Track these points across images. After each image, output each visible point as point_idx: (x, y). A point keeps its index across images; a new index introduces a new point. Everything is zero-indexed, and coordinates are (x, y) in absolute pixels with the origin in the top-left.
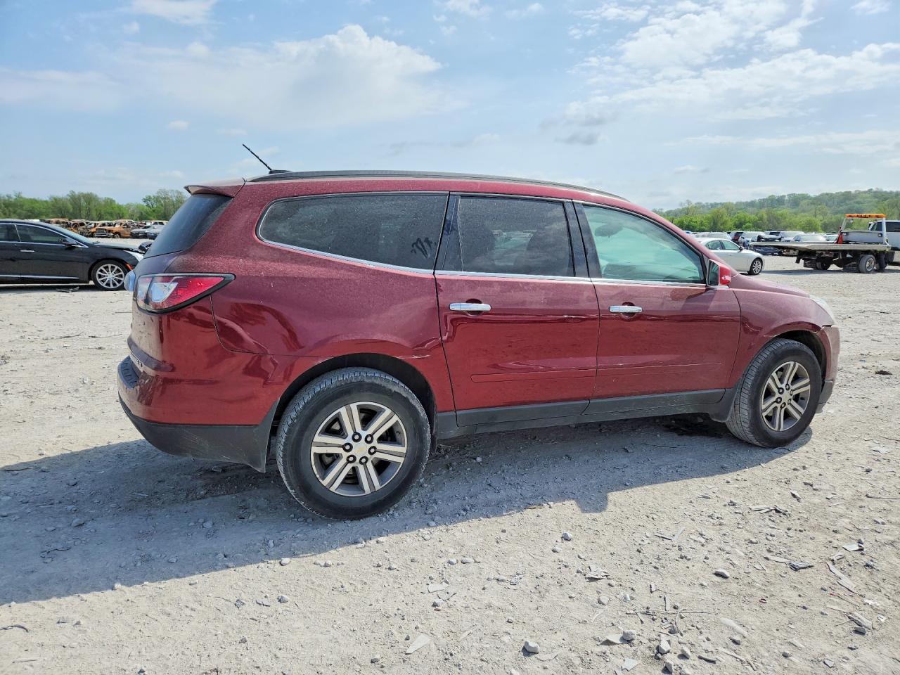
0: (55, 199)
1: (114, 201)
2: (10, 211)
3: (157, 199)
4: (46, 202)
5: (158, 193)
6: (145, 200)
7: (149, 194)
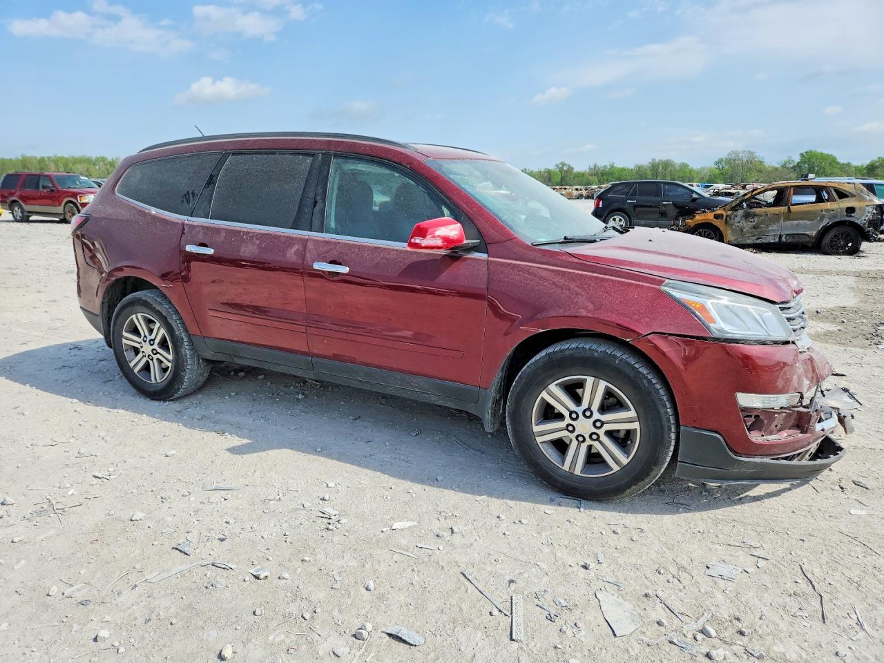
0: (639, 167)
1: (688, 166)
2: (604, 179)
3: (728, 161)
4: (632, 170)
5: (729, 154)
6: (717, 163)
7: (722, 157)
